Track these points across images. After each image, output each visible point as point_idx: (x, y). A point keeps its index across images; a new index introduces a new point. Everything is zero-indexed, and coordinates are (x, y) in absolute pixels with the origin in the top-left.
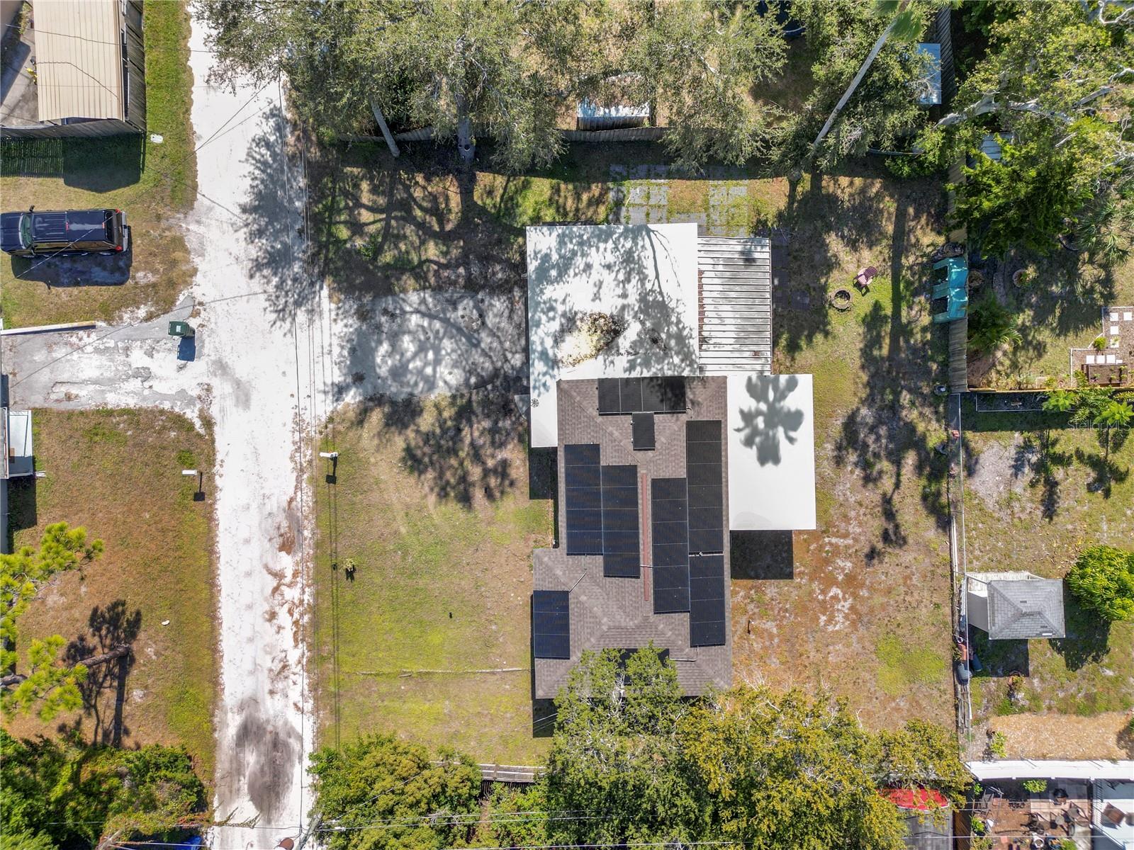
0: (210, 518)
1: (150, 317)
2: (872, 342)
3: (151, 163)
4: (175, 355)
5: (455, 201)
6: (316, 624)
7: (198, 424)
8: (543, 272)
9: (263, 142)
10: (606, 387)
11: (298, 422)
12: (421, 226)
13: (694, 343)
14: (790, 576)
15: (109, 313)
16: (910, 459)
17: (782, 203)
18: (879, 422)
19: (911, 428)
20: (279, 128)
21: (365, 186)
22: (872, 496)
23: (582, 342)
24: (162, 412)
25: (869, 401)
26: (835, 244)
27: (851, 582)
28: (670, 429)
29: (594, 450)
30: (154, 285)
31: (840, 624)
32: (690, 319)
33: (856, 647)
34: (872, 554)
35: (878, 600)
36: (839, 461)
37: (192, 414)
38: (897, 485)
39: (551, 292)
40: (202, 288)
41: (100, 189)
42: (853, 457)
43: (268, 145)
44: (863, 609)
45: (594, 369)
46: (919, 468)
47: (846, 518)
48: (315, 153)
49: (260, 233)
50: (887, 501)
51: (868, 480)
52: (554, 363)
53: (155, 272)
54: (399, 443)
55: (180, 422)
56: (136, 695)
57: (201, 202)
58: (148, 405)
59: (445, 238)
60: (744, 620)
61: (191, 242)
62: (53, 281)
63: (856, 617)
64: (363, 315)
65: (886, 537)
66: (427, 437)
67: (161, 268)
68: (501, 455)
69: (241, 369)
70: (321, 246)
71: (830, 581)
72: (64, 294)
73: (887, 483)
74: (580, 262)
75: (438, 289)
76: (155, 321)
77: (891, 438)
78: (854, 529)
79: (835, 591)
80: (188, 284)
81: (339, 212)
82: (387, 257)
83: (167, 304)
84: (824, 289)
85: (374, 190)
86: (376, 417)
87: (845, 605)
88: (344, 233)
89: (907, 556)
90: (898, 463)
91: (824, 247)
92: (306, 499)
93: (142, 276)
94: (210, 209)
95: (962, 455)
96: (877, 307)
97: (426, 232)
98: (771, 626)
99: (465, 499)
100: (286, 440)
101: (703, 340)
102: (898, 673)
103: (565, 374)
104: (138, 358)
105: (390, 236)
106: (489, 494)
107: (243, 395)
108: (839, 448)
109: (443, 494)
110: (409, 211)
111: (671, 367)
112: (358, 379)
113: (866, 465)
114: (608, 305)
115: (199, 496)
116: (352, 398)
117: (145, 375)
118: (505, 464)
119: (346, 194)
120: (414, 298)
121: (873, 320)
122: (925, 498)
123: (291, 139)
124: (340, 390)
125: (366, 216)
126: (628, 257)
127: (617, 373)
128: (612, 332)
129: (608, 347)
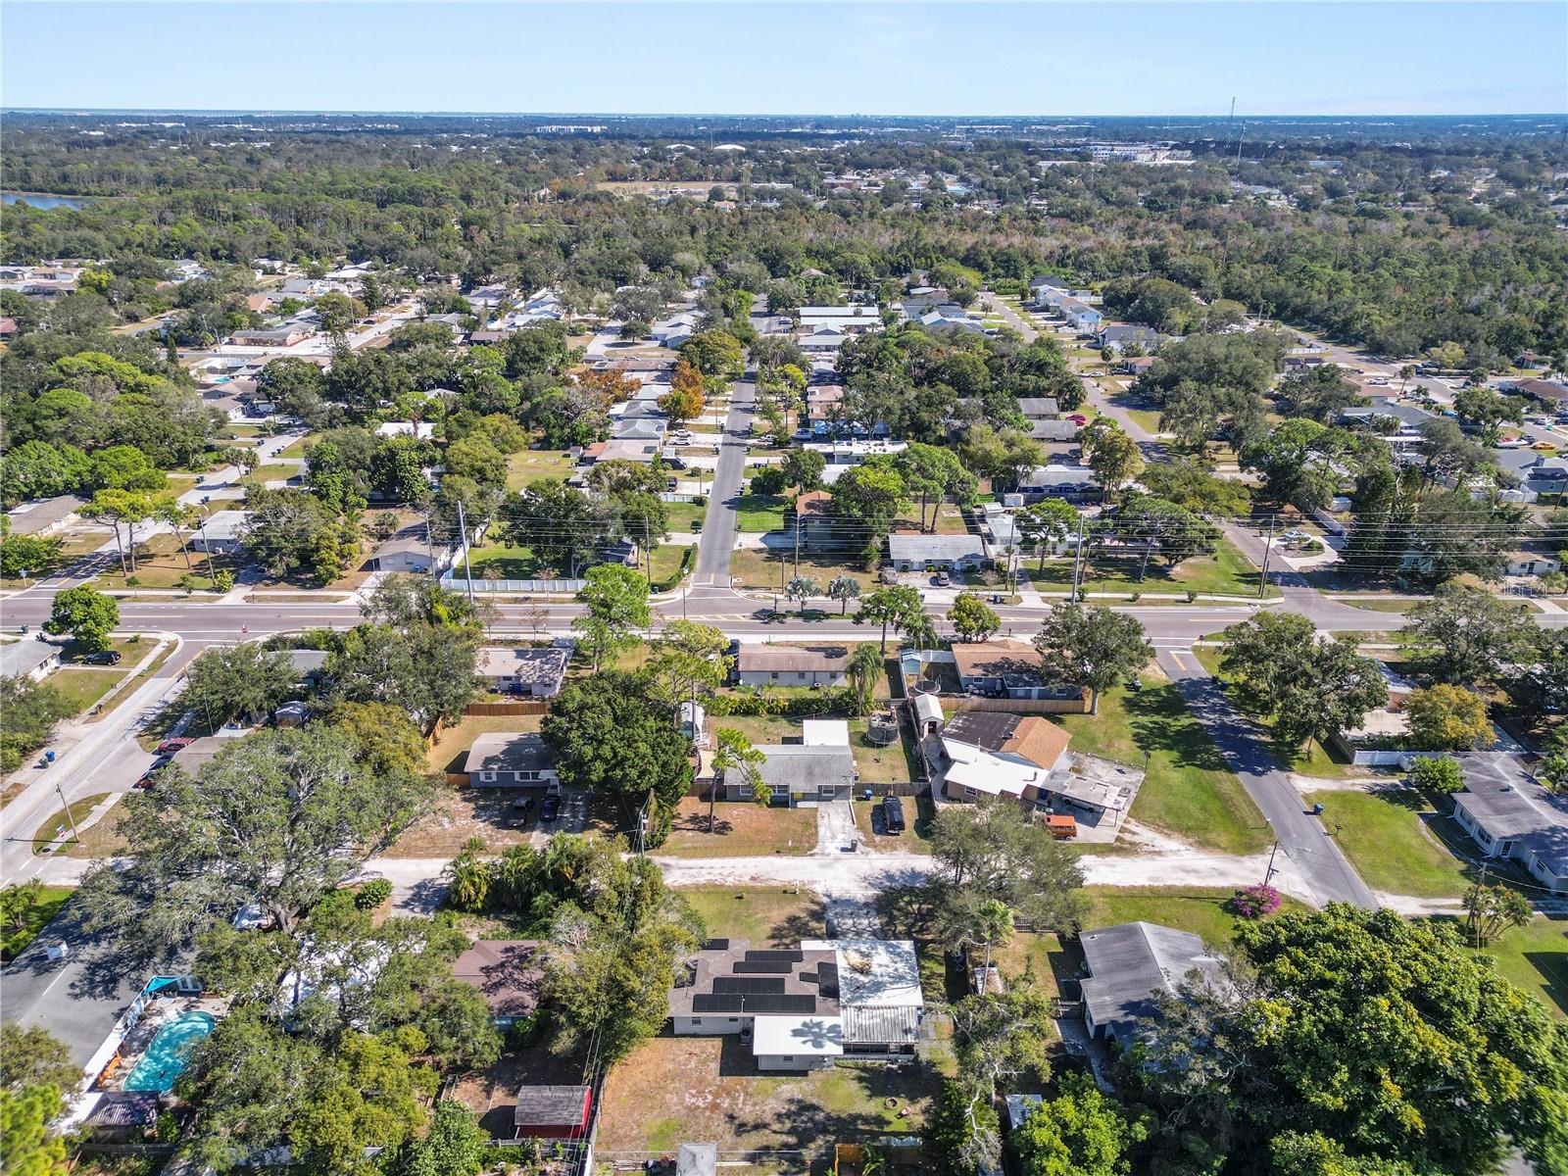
0: (768, 855)
1: (859, 840)
2: (866, 1120)
4: (843, 846)
5: (929, 937)
6: (715, 886)
7: (811, 852)
8: (892, 946)
11: (814, 882)
12: (913, 925)
13: (858, 1003)
14: (721, 1075)
15: (860, 828)
16: (792, 1140)
17: (946, 1075)
18: (816, 1123)
19: (813, 1140)
22: (768, 1118)
23: (856, 959)
24: (817, 842)
25: (829, 1117)
26: (925, 1102)
27: (715, 1106)
28: (812, 989)
30: (874, 841)
31: (689, 1100)
32: (871, 1002)
33: (674, 1109)
34: (732, 1118)
35: (702, 1121)
36: (791, 1101)
37: (816, 851)
38: (775, 1132)
39: (881, 949)
40: (873, 855)
41: (914, 827)
42: (793, 1108)
44: (697, 1113)
45: (841, 963)
46: (786, 1145)
47: (755, 1104)
49: (902, 873)
50: (765, 1126)
51: (779, 1117)
52: (844, 949)
53: (880, 842)
54: (803, 915)
55: (813, 847)
56: (690, 834)
57: (911, 855)
58: (820, 838)
60: (697, 1051)
61: (895, 853)
62: (873, 815)
63: (692, 1110)
64: (866, 905)
65: (742, 1125)
66: (806, 924)
67: (882, 844)
69: (837, 865)
70: (899, 892)
71: (716, 1095)
72: (868, 817)
73: (776, 1126)
74: (898, 959)
77: (805, 1129)
78: (748, 1109)
79: (710, 1098)
80: (876, 851)
81: (916, 898)
82: (895, 913)
83: (866, 845)
84: (898, 1096)
86: (816, 908)
87: (700, 1103)
88: (906, 899)
89: (729, 1138)
90: (789, 1133)
91: (924, 1096)
92: (776, 884)
93: (878, 838)
94: (910, 858)
95: (794, 1170)
96: (889, 1123)
98: (693, 1064)
99: (773, 937)
100: (806, 879)
101: (860, 1009)
102: (655, 1130)
103: (839, 955)
104: (840, 837)
105: (907, 915)
107: (825, 866)
108: (799, 1101)
109: (775, 929)
111: (845, 994)
112: (835, 902)
113: (788, 1115)
114: (875, 969)
115: (778, 852)
116: (825, 900)
117: (833, 837)
119: (925, 900)
120: (877, 921)
122: (767, 1148)
124: (829, 896)
125: (915, 906)
126: (901, 978)
127: (841, 972)
128: (863, 971)
129: (854, 969)
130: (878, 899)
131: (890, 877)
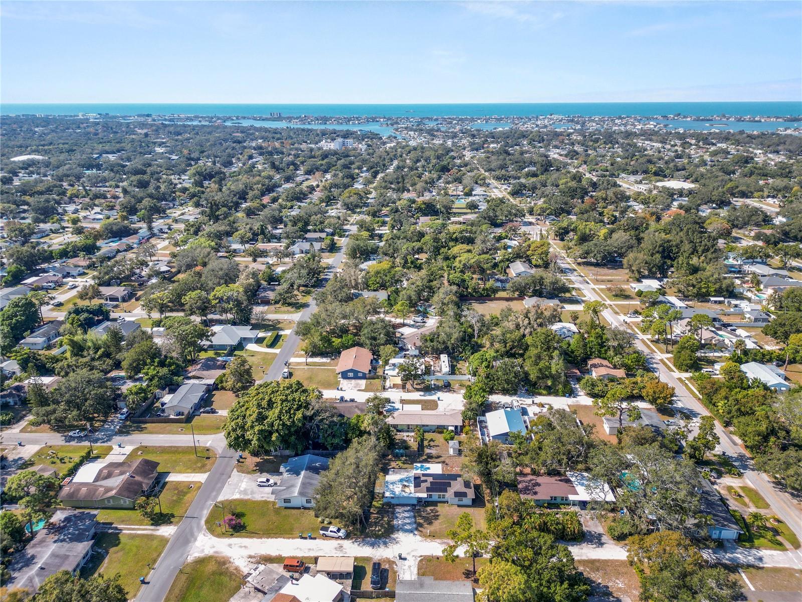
1: (397, 566)
2: (408, 463)
3: (361, 564)
4: (405, 561)
5: (376, 515)
7: (421, 558)
8: (393, 494)
9: (359, 545)
10: (415, 487)
12: (380, 520)
15: (395, 572)
20: (357, 542)
21: (371, 529)
23: (407, 490)
24: (418, 564)
27: (452, 467)
29: (427, 488)
30: (389, 564)
37: (419, 559)
39: (397, 493)
41: (366, 573)
45: (412, 488)
48: (362, 536)
49: (379, 546)
52: (411, 493)
53: (386, 564)
54: (426, 526)
55: (421, 561)
57: (371, 556)
58: (417, 566)
59: (383, 517)
61: (380, 558)
62: (387, 583)
64: (398, 531)
66: (425, 521)
69: (409, 551)
70: (383, 536)
72: (390, 580)
74: (392, 490)
75: (393, 519)
76: (398, 564)
80: (389, 558)
81: (376, 533)
82: (386, 526)
83: (394, 562)
85: (372, 527)
86: (420, 529)
88: (380, 532)
92: (438, 541)
93: (387, 566)
94: (372, 554)
96: (401, 463)
97: (382, 520)
99: (438, 516)
103: (413, 491)
104: (406, 567)
105: (382, 526)
106: (437, 512)
107: (416, 550)
109: (437, 519)
110: (377, 522)
112: (412, 532)
114: (400, 486)
115: (438, 558)
116: (416, 533)
117: (410, 567)
118: (430, 510)
119: (372, 532)
120: (395, 522)
121: (404, 463)
123: (359, 540)
125: (377, 529)
126: (392, 483)
127: (413, 485)
128: (405, 486)
129: (408, 486)
130: (392, 533)
131: (385, 544)
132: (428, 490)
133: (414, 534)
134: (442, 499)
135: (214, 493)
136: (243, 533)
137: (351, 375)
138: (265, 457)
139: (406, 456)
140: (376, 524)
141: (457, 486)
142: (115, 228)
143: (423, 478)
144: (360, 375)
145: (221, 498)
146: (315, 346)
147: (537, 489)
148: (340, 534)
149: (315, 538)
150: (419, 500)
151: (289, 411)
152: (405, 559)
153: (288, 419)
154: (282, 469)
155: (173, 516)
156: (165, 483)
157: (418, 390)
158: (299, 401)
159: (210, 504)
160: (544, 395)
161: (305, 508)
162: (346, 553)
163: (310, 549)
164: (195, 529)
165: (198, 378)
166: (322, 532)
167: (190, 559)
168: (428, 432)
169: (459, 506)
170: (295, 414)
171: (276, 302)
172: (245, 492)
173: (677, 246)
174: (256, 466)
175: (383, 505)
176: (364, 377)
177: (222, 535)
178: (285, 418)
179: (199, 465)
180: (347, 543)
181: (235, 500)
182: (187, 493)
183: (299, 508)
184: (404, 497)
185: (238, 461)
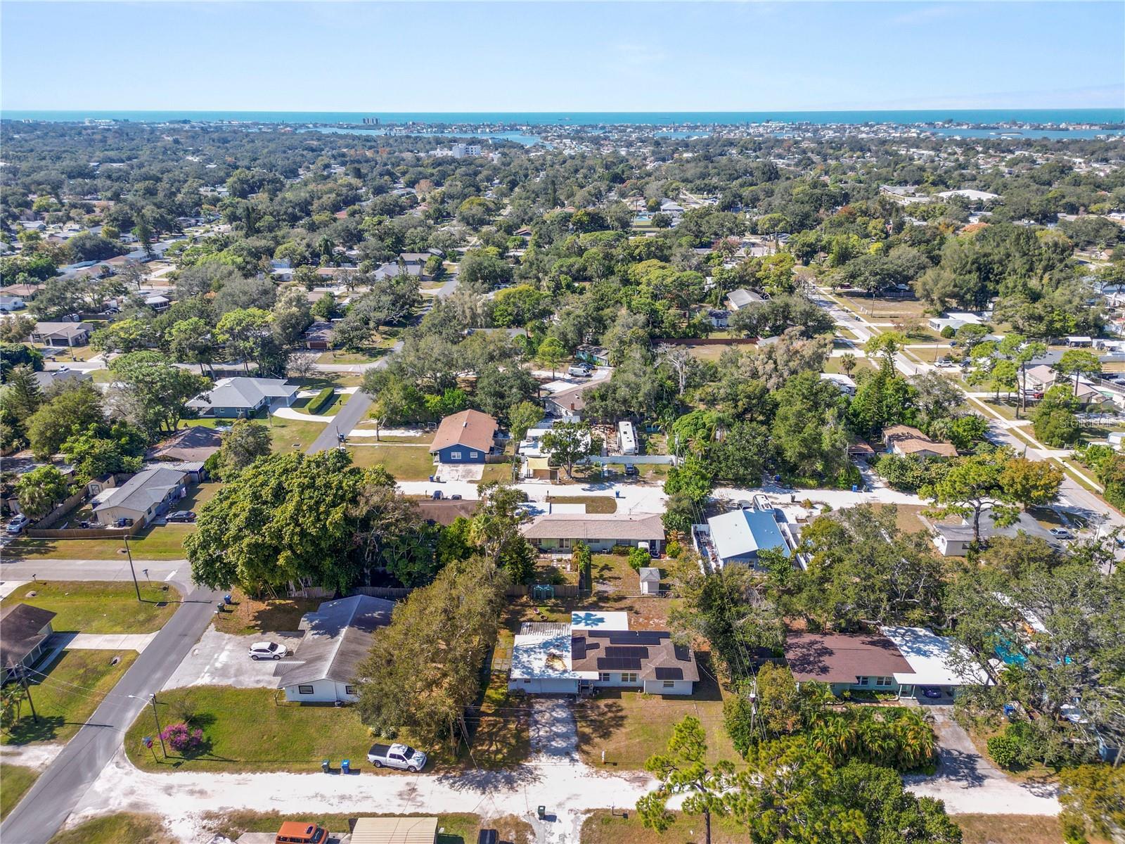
1: (534, 834)
2: (559, 611)
3: (452, 832)
4: (553, 824)
5: (491, 718)
7: (588, 815)
8: (528, 674)
9: (452, 786)
10: (575, 658)
11: (588, 775)
12: (500, 730)
13: (559, 637)
20: (447, 778)
21: (479, 748)
23: (557, 664)
24: (582, 830)
27: (648, 618)
29: (599, 659)
30: (517, 832)
32: (550, 638)
34: (637, 613)
37: (584, 818)
39: (537, 671)
40: (520, 811)
43: (455, 783)
45: (568, 661)
46: (605, 602)
48: (461, 766)
49: (496, 787)
50: (617, 610)
52: (565, 671)
53: (510, 832)
54: (597, 740)
55: (588, 822)
57: (477, 811)
58: (579, 835)
59: (506, 722)
61: (496, 816)
63: (660, 618)
64: (538, 751)
65: (630, 611)
66: (595, 731)
67: (508, 829)
68: (603, 707)
69: (562, 798)
70: (505, 764)
71: (648, 623)
74: (526, 664)
75: (529, 726)
76: (536, 831)
79: (651, 622)
80: (517, 817)
81: (490, 758)
82: (513, 741)
83: (528, 827)
85: (482, 745)
86: (585, 748)
87: (656, 620)
88: (500, 756)
89: (637, 606)
90: (604, 607)
92: (625, 774)
93: (511, 837)
94: (481, 808)
95: (600, 594)
96: (547, 610)
97: (505, 727)
99: (622, 718)
100: (596, 780)
101: (559, 635)
103: (570, 667)
104: (555, 839)
105: (504, 741)
106: (621, 710)
107: (576, 796)
109: (621, 725)
110: (493, 733)
111: (568, 641)
112: (568, 754)
114: (544, 657)
115: (625, 816)
116: (576, 756)
117: (563, 837)
118: (606, 706)
119: (482, 755)
120: (532, 733)
121: (552, 611)
122: (616, 602)
123: (454, 774)
125: (494, 748)
126: (526, 651)
127: (570, 655)
128: (554, 656)
129: (560, 657)
130: (526, 756)
131: (510, 782)
132: (601, 664)
133: (573, 760)
134: (629, 684)
135: (158, 675)
136: (203, 760)
137: (457, 455)
138: (277, 602)
139: (556, 597)
140: (491, 737)
141: (661, 655)
142: (88, 244)
143: (589, 641)
144: (474, 455)
145: (170, 685)
146: (395, 410)
147: (826, 660)
148: (412, 762)
149: (357, 772)
150: (583, 685)
151: (314, 508)
152: (552, 818)
153: (314, 524)
154: (304, 624)
155: (61, 722)
156: (63, 654)
157: (579, 481)
158: (340, 487)
159: (144, 699)
160: (811, 488)
161: (342, 704)
162: (422, 805)
163: (343, 797)
164: (101, 752)
165: (173, 460)
166: (372, 758)
167: (72, 822)
168: (600, 552)
169: (666, 697)
170: (327, 513)
171: (337, 346)
172: (224, 672)
173: (1000, 262)
174: (256, 618)
175: (508, 695)
176: (481, 459)
177: (157, 766)
178: (307, 521)
179: (141, 617)
180: (426, 783)
181: (198, 688)
182: (103, 674)
183: (331, 704)
184: (550, 680)
185: (222, 609)
